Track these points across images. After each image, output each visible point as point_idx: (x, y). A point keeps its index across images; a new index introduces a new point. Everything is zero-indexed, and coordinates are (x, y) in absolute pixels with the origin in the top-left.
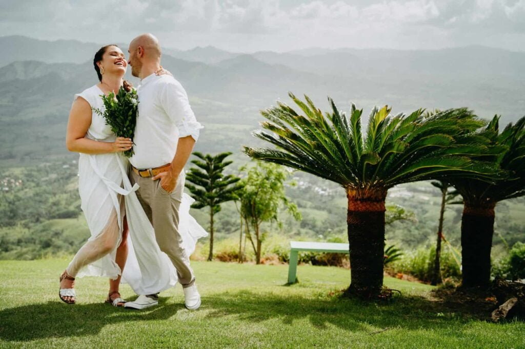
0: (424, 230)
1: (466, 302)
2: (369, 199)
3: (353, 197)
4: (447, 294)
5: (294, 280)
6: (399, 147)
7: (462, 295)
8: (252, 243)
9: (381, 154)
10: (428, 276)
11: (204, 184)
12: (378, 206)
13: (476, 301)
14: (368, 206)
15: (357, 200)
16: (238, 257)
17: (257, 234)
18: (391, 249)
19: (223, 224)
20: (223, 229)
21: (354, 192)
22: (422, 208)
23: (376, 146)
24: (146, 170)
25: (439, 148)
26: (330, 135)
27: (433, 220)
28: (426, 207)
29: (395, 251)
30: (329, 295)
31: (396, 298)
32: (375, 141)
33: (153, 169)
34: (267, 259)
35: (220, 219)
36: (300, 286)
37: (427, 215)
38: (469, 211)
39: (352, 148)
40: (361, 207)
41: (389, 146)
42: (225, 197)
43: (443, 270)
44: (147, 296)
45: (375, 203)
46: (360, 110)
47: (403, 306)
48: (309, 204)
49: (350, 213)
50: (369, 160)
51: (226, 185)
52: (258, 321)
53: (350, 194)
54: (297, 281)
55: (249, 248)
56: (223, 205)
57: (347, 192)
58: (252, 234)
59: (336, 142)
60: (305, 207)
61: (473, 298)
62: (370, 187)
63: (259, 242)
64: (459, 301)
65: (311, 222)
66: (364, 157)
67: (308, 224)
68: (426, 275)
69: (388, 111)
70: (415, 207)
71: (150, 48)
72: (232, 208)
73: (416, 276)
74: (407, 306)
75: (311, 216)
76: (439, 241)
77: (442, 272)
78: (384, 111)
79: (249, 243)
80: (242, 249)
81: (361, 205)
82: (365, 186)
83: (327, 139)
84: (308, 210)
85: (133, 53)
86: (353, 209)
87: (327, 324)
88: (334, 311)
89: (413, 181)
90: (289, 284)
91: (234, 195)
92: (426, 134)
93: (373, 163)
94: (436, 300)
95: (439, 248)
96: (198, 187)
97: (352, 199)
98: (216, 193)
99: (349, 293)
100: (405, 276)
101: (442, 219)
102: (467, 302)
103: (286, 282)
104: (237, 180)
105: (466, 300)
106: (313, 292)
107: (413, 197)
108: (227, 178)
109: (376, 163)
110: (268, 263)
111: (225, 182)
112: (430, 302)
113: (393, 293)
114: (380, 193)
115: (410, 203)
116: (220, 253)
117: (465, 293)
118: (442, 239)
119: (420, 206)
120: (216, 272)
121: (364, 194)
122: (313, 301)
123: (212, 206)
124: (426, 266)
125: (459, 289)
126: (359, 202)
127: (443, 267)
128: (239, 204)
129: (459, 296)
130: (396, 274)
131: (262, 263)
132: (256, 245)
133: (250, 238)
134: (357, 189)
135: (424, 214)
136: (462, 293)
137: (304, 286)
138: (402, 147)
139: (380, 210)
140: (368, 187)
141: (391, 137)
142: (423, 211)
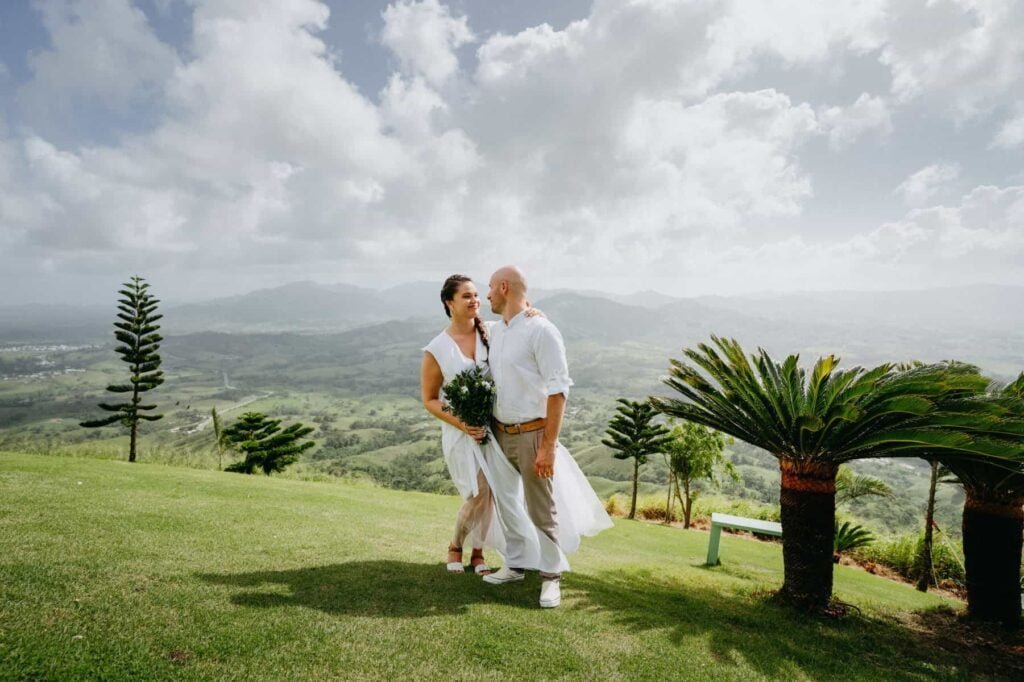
0: (909, 507)
1: (976, 644)
2: (810, 475)
3: (788, 470)
4: (940, 623)
5: (715, 562)
6: (850, 414)
7: (967, 630)
8: (682, 502)
9: (826, 419)
10: (915, 571)
11: (630, 433)
12: (824, 485)
13: (995, 647)
14: (809, 485)
15: (793, 475)
16: (664, 516)
17: (687, 493)
18: (858, 530)
19: (658, 474)
20: (658, 479)
21: (790, 464)
22: (904, 478)
23: (819, 406)
24: (513, 425)
25: (915, 416)
26: (755, 388)
27: (921, 496)
28: (910, 478)
29: (862, 533)
30: (753, 595)
31: (853, 617)
32: (818, 399)
33: (522, 424)
34: (699, 521)
35: (655, 468)
36: (723, 570)
37: (912, 488)
38: (975, 506)
39: (784, 409)
40: (799, 485)
41: (836, 409)
42: (653, 448)
43: (936, 566)
44: (512, 569)
45: (820, 482)
46: (796, 356)
47: (864, 633)
48: (756, 461)
49: (784, 490)
50: (806, 425)
51: (652, 436)
52: (634, 630)
53: (784, 465)
54: (718, 563)
55: (678, 508)
56: (650, 456)
57: (781, 463)
58: (682, 490)
59: (763, 398)
60: (751, 464)
61: (989, 640)
62: (812, 461)
63: (690, 502)
64: (963, 640)
65: (758, 482)
66: (801, 420)
67: (755, 484)
68: (910, 570)
69: (835, 363)
70: (895, 477)
71: (515, 284)
72: (660, 461)
73: (896, 570)
74: (870, 635)
75: (758, 475)
76: (929, 530)
77: (935, 570)
78: (829, 363)
79: (677, 500)
80: (671, 506)
81: (799, 482)
82: (805, 459)
83: (753, 395)
84: (755, 468)
85: (495, 287)
86: (788, 486)
87: (734, 653)
88: (752, 626)
89: (877, 457)
90: (708, 566)
91: (661, 447)
92: (891, 394)
93: (814, 429)
94: (921, 629)
95: (929, 539)
96: (624, 436)
97: (785, 472)
98: (642, 443)
99: (781, 598)
100: (879, 567)
101: (932, 501)
102: (977, 646)
103: (705, 561)
104: (666, 431)
105: (976, 641)
106: (734, 584)
107: (891, 464)
108: (654, 429)
109: (816, 430)
110: (699, 526)
111: (652, 432)
112: (910, 631)
113: (849, 610)
114: (826, 469)
115: (886, 471)
116: (646, 508)
117: (973, 629)
118: (933, 527)
119: (901, 476)
120: (627, 536)
121: (803, 468)
122: (729, 601)
123: (637, 458)
124: (912, 558)
125: (961, 619)
126: (796, 478)
127: (937, 563)
128: (668, 457)
129: (964, 631)
130: (865, 562)
131: (693, 525)
132: (685, 502)
133: (679, 497)
134: (794, 461)
135: (908, 487)
136: (968, 627)
137: (727, 572)
138: (855, 415)
139: (826, 491)
140: (809, 460)
141: (841, 398)
142: (906, 482)
